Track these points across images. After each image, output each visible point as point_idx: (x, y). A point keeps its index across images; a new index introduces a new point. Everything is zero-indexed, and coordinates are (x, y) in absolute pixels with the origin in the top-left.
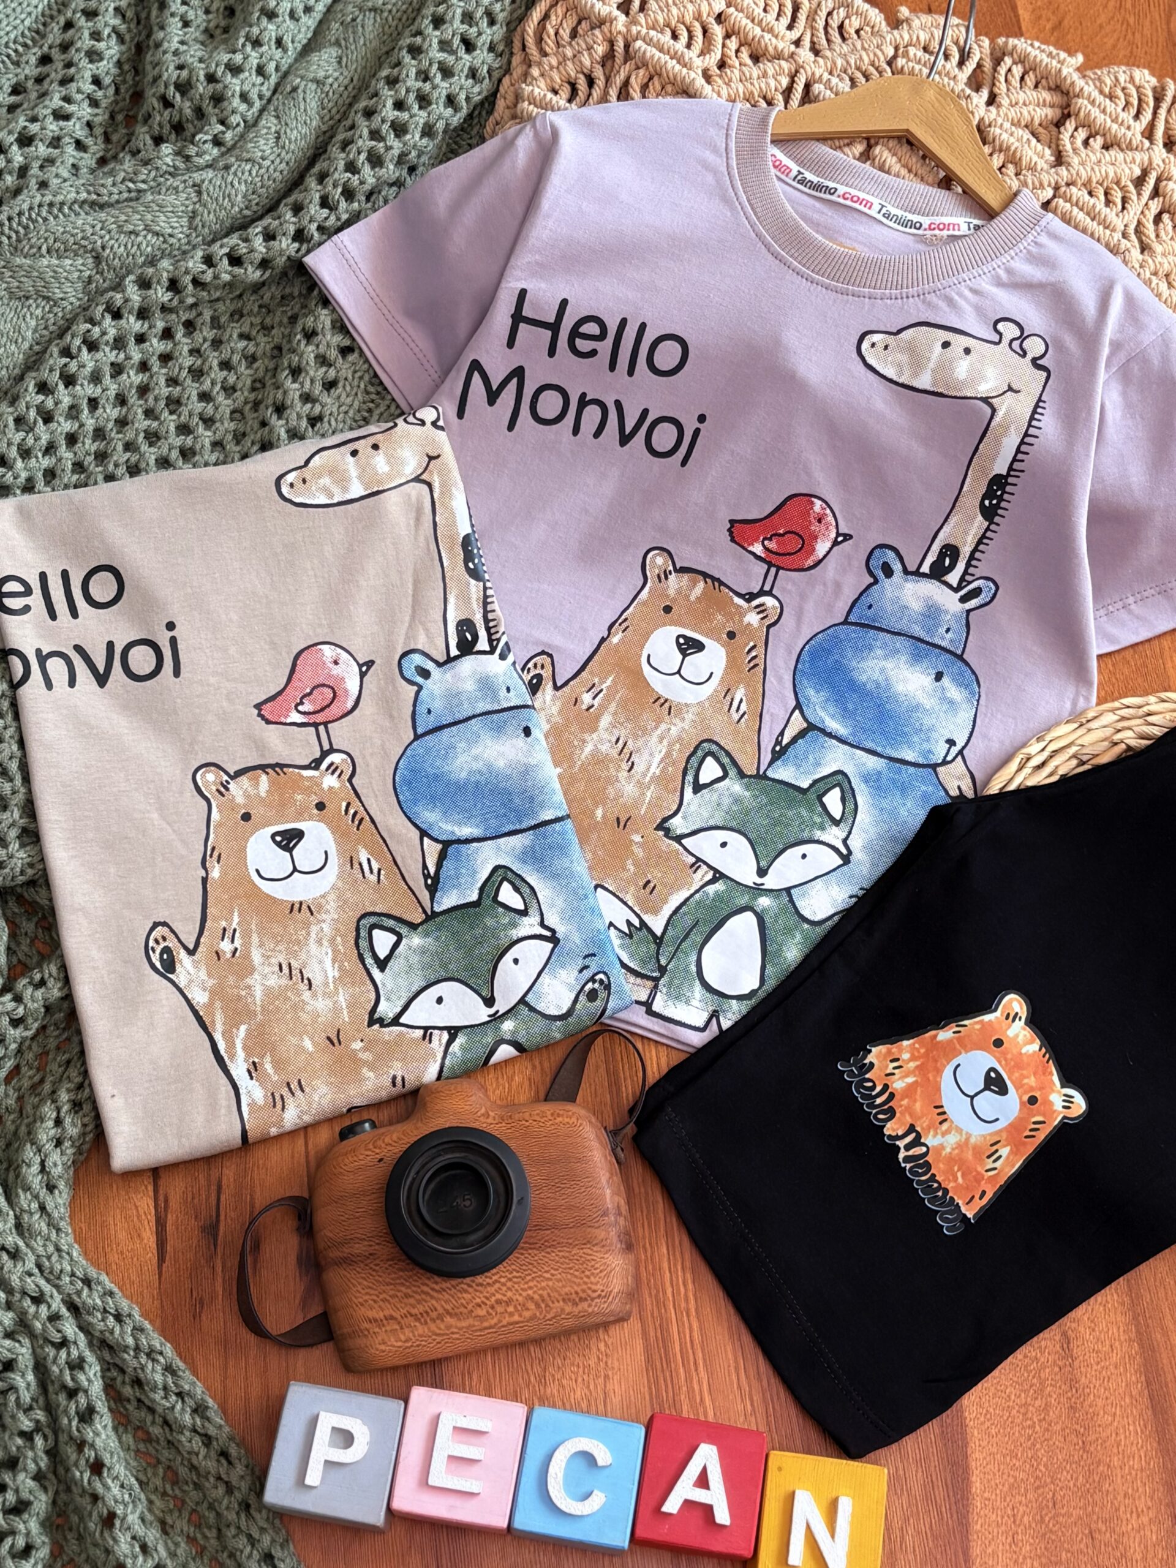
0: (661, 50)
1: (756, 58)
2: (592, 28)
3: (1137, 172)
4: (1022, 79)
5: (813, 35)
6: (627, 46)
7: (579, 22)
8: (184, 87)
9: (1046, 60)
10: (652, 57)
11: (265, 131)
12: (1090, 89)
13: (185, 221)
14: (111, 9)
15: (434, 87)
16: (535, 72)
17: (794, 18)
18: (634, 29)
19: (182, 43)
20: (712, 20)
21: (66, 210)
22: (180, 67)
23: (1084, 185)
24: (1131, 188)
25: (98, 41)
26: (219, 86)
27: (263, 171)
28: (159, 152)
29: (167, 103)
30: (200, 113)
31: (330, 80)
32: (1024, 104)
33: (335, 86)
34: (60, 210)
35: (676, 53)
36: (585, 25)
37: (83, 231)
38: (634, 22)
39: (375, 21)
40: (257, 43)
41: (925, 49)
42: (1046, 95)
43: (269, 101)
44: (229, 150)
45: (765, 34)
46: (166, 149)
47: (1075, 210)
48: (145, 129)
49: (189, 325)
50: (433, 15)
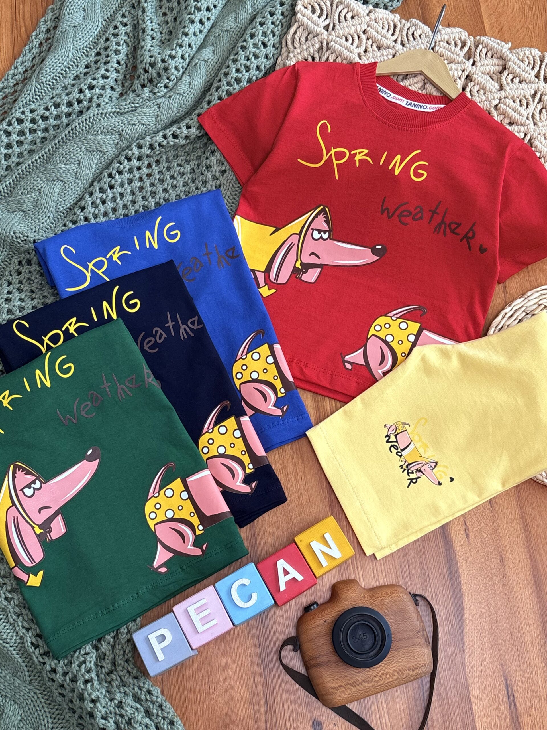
0: (341, 46)
1: (379, 48)
2: (314, 37)
3: (533, 92)
4: (486, 54)
5: (402, 38)
6: (328, 44)
7: (308, 34)
8: (153, 65)
9: (496, 46)
10: (338, 48)
11: (184, 82)
12: (514, 58)
13: (154, 119)
14: (123, 33)
15: (251, 63)
16: (291, 55)
17: (394, 31)
18: (330, 38)
19: (151, 46)
20: (361, 33)
21: (107, 115)
22: (151, 57)
23: (511, 98)
24: (530, 99)
25: (119, 46)
26: (167, 64)
27: (184, 98)
28: (143, 91)
29: (146, 71)
30: (159, 75)
31: (210, 60)
32: (487, 65)
33: (212, 62)
34: (105, 116)
35: (347, 47)
36: (311, 36)
37: (114, 124)
38: (330, 34)
39: (227, 35)
40: (181, 46)
41: (447, 43)
42: (496, 61)
43: (186, 69)
44: (171, 90)
45: (383, 38)
46: (146, 90)
47: (508, 108)
48: (138, 81)
49: (158, 162)
50: (250, 33)
